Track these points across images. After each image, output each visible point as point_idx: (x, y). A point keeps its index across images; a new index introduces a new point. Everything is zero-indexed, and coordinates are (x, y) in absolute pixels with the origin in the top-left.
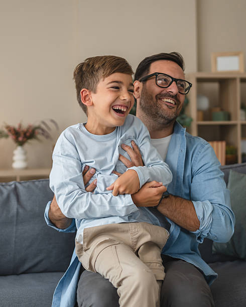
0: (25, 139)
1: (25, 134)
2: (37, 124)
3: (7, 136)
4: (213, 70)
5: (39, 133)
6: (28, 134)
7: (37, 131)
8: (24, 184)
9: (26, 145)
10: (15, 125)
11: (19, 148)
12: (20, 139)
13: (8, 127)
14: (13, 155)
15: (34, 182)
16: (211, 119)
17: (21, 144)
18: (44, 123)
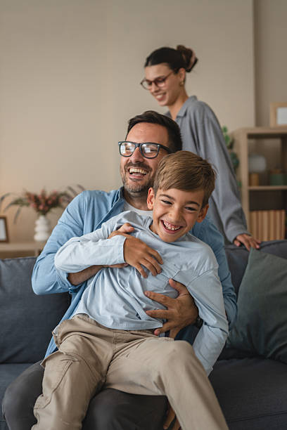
0: (47, 208)
1: (46, 201)
2: (62, 190)
3: (28, 205)
4: (272, 124)
5: (64, 200)
6: (50, 202)
7: (62, 198)
8: (7, 262)
9: (49, 215)
10: (37, 191)
11: (42, 218)
12: (41, 207)
13: (29, 195)
14: (35, 226)
15: (19, 260)
16: (269, 184)
17: (44, 213)
18: (70, 189)
